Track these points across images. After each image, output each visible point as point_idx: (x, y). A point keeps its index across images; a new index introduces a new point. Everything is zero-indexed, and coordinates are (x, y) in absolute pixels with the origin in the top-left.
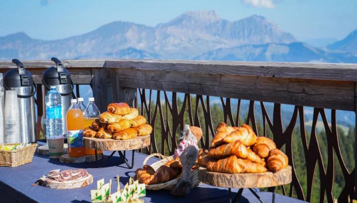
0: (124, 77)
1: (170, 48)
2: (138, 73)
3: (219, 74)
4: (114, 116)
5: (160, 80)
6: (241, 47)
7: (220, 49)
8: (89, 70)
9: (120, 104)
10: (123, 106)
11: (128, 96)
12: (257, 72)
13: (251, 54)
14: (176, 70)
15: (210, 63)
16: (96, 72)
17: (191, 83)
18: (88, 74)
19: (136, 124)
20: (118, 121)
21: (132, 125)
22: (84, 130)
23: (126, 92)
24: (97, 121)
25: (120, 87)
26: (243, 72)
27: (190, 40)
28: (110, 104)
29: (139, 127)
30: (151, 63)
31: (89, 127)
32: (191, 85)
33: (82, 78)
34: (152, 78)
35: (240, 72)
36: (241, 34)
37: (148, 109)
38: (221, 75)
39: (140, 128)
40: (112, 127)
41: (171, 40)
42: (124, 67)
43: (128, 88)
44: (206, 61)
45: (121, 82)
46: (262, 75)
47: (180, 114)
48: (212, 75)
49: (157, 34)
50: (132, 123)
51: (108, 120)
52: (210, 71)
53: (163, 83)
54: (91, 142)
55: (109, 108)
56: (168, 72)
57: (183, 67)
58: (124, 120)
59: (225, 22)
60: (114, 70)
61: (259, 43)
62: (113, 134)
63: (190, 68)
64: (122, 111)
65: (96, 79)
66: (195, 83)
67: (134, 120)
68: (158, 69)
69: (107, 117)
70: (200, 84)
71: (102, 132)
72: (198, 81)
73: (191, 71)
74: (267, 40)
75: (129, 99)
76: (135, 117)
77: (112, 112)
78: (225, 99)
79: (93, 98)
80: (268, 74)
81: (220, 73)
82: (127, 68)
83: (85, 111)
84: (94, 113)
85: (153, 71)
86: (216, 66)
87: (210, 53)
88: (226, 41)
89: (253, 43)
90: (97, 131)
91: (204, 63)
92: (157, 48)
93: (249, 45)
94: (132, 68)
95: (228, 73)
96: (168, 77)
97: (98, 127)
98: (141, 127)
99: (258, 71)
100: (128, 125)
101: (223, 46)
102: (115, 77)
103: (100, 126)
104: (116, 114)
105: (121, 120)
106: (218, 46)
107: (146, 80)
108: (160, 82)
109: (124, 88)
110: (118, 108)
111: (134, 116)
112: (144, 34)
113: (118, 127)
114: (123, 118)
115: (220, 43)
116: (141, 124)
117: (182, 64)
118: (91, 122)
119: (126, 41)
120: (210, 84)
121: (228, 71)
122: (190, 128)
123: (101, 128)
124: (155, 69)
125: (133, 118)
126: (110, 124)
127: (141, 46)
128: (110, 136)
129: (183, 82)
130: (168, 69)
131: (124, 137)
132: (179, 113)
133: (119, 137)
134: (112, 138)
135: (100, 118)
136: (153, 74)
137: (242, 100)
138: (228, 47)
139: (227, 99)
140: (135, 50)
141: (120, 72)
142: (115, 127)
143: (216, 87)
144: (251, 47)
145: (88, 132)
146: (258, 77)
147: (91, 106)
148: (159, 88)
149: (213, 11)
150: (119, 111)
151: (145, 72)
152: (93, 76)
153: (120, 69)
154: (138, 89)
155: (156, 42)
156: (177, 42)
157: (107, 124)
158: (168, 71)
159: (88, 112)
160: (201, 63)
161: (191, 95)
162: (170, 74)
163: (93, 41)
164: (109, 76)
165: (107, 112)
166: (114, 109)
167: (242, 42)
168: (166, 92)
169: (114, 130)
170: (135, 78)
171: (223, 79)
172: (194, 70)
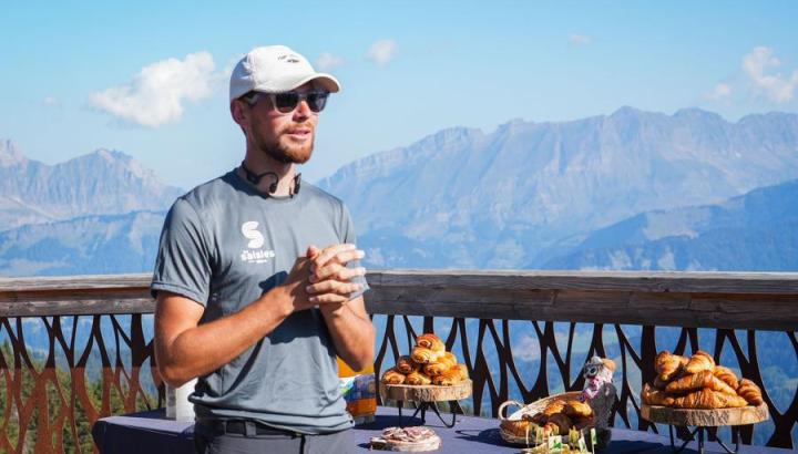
3: (552, 289)
4: (432, 353)
5: (419, 301)
6: (73, 221)
7: (26, 227)
13: (96, 236)
14: (460, 285)
34: (400, 297)
36: (73, 192)
38: (557, 291)
40: (435, 368)
44: (524, 271)
48: (539, 290)
51: (428, 358)
54: (406, 391)
55: (420, 342)
59: (34, 166)
61: (114, 212)
62: (432, 378)
64: (439, 345)
68: (418, 283)
69: (426, 355)
70: (512, 305)
71: (416, 376)
72: (508, 300)
73: (495, 285)
74: (132, 204)
77: (427, 347)
81: (554, 287)
85: (404, 287)
88: (38, 209)
89: (99, 213)
90: (406, 375)
93: (91, 217)
95: (575, 287)
96: (439, 296)
97: (409, 369)
99: (638, 284)
101: (31, 219)
106: (21, 221)
113: (443, 367)
115: (25, 213)
120: (533, 303)
123: (415, 370)
126: (432, 364)
128: (429, 381)
130: (442, 284)
131: (454, 381)
133: (445, 382)
134: (432, 383)
135: (416, 357)
136: (402, 292)
137: (620, 325)
138: (42, 221)
142: (440, 368)
144: (95, 220)
145: (394, 377)
149: (8, 142)
150: (436, 345)
157: (426, 364)
161: (466, 319)
162: (444, 292)
166: (429, 343)
167: (75, 209)
169: (439, 372)
171: (559, 295)
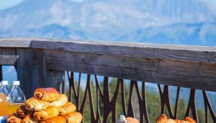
0: (51, 58)
1: (97, 25)
2: (68, 55)
3: (157, 59)
4: (41, 103)
5: (91, 63)
6: (173, 26)
7: (150, 28)
8: (14, 50)
9: (48, 89)
10: (51, 91)
11: (55, 80)
12: (200, 58)
14: (108, 53)
15: (147, 46)
16: (22, 52)
17: (125, 68)
18: (12, 54)
19: (64, 112)
20: (45, 108)
21: (60, 113)
22: (9, 117)
23: (53, 75)
24: (23, 108)
25: (47, 69)
26: (185, 57)
27: (118, 17)
28: (37, 90)
29: (68, 115)
30: (82, 45)
31: (14, 114)
32: (125, 69)
33: (6, 59)
34: (82, 60)
35: (181, 58)
36: (173, 11)
37: (77, 94)
38: (159, 60)
39: (69, 117)
40: (39, 115)
41: (98, 17)
42: (52, 48)
43: (56, 71)
44: (142, 44)
45: (48, 64)
46: (206, 62)
47: (112, 101)
48: (149, 59)
49: (83, 9)
50: (60, 110)
51: (35, 106)
52: (147, 55)
53: (94, 67)
55: (35, 93)
56: (100, 55)
57: (116, 49)
58: (51, 107)
60: (41, 50)
61: (193, 22)
62: (39, 122)
63: (125, 51)
64: (49, 97)
65: (21, 60)
66: (129, 68)
67: (62, 107)
68: (89, 50)
69: (34, 104)
70: (136, 69)
71: (27, 120)
72: (133, 65)
73: (126, 54)
74: (201, 18)
75: (56, 82)
76: (64, 104)
77: (39, 98)
78: (162, 86)
79: (19, 82)
80: (212, 60)
81: (158, 57)
82: (55, 49)
83: (9, 95)
84: (19, 98)
85: (83, 53)
86: (154, 49)
87: (139, 32)
88: (157, 19)
89: (185, 22)
90: (22, 118)
91: (140, 45)
92: (83, 25)
93: (182, 24)
94: (61, 50)
95: (168, 57)
96: (100, 60)
97: (23, 114)
98: (70, 115)
99: (202, 57)
100: (56, 112)
101: (153, 24)
102: (42, 57)
103: (26, 113)
104: (44, 101)
105: (49, 108)
106: (148, 24)
107: (75, 62)
108: (91, 65)
109: (51, 71)
110: (45, 93)
111: (62, 103)
112: (69, 10)
113: (45, 114)
114: (51, 104)
115: (150, 20)
116: (70, 112)
117: (116, 47)
118: (16, 108)
119: (50, 16)
120: (146, 69)
121: (168, 56)
122: (126, 119)
123: (27, 115)
124: (86, 51)
125: (61, 105)
126: (37, 111)
127: (66, 22)
129: (116, 66)
130: (100, 52)
132: (110, 100)
135: (26, 105)
136: (83, 56)
137: (181, 88)
138: (158, 25)
139: (165, 86)
140: (59, 27)
141: (47, 53)
142: (42, 115)
143: (153, 73)
145: (13, 119)
146: (201, 64)
147: (16, 91)
148: (90, 72)
150: (47, 97)
151: (74, 54)
152: (18, 56)
153: (48, 49)
154: (66, 72)
155: (82, 19)
156: (105, 18)
157: (34, 111)
158: (101, 53)
159: (12, 97)
160: (137, 46)
161: (124, 80)
162: (102, 57)
163: (16, 17)
164: (35, 57)
165: (33, 98)
166: (41, 95)
167: (174, 20)
168: (97, 76)
169: (41, 118)
170: (64, 60)
171: (162, 64)
172: (129, 54)
